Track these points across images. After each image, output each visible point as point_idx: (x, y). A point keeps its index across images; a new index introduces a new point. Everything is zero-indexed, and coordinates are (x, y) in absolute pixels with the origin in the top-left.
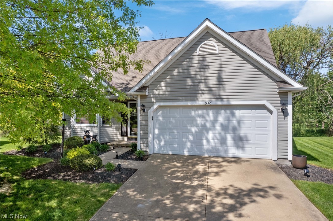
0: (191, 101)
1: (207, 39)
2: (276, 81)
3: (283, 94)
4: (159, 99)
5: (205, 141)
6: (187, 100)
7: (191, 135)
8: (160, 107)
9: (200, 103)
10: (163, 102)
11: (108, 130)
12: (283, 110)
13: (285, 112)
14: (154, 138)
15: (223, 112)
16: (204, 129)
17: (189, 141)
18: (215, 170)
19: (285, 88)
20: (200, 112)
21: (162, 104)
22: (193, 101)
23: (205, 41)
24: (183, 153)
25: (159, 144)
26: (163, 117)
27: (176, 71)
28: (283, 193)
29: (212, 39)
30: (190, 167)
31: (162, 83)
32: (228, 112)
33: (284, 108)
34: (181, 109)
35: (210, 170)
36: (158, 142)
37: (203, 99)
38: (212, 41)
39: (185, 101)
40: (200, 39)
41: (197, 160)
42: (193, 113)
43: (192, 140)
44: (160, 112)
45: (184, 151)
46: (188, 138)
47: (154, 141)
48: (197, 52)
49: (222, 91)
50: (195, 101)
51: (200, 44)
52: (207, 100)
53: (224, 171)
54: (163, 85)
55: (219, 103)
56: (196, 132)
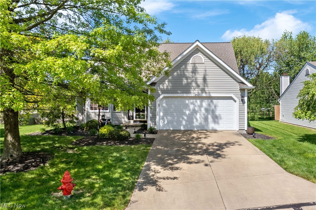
0: (185, 94)
1: (197, 53)
2: (239, 82)
3: (242, 90)
4: (164, 91)
5: (195, 120)
6: (183, 93)
7: (186, 116)
8: (164, 97)
9: (192, 95)
10: (167, 94)
11: (117, 115)
12: (242, 100)
13: (243, 101)
14: (160, 119)
15: (206, 101)
16: (195, 112)
17: (184, 120)
18: (204, 136)
19: (243, 87)
20: (192, 101)
21: (166, 95)
22: (187, 93)
23: (195, 54)
24: (181, 129)
25: (164, 123)
26: (166, 104)
27: (175, 73)
28: (242, 144)
29: (200, 53)
30: (188, 136)
31: (166, 81)
32: (210, 101)
33: (243, 99)
34: (179, 99)
35: (201, 136)
36: (162, 122)
37: (194, 92)
38: (200, 55)
39: (182, 94)
40: (192, 53)
41: (191, 132)
42: (187, 102)
43: (186, 119)
44: (165, 101)
45: (181, 127)
46: (183, 119)
47: (160, 121)
48: (191, 61)
49: (206, 88)
50: (189, 93)
51: (192, 56)
52: (196, 93)
53: (209, 136)
54: (167, 82)
55: (204, 95)
56: (189, 114)
